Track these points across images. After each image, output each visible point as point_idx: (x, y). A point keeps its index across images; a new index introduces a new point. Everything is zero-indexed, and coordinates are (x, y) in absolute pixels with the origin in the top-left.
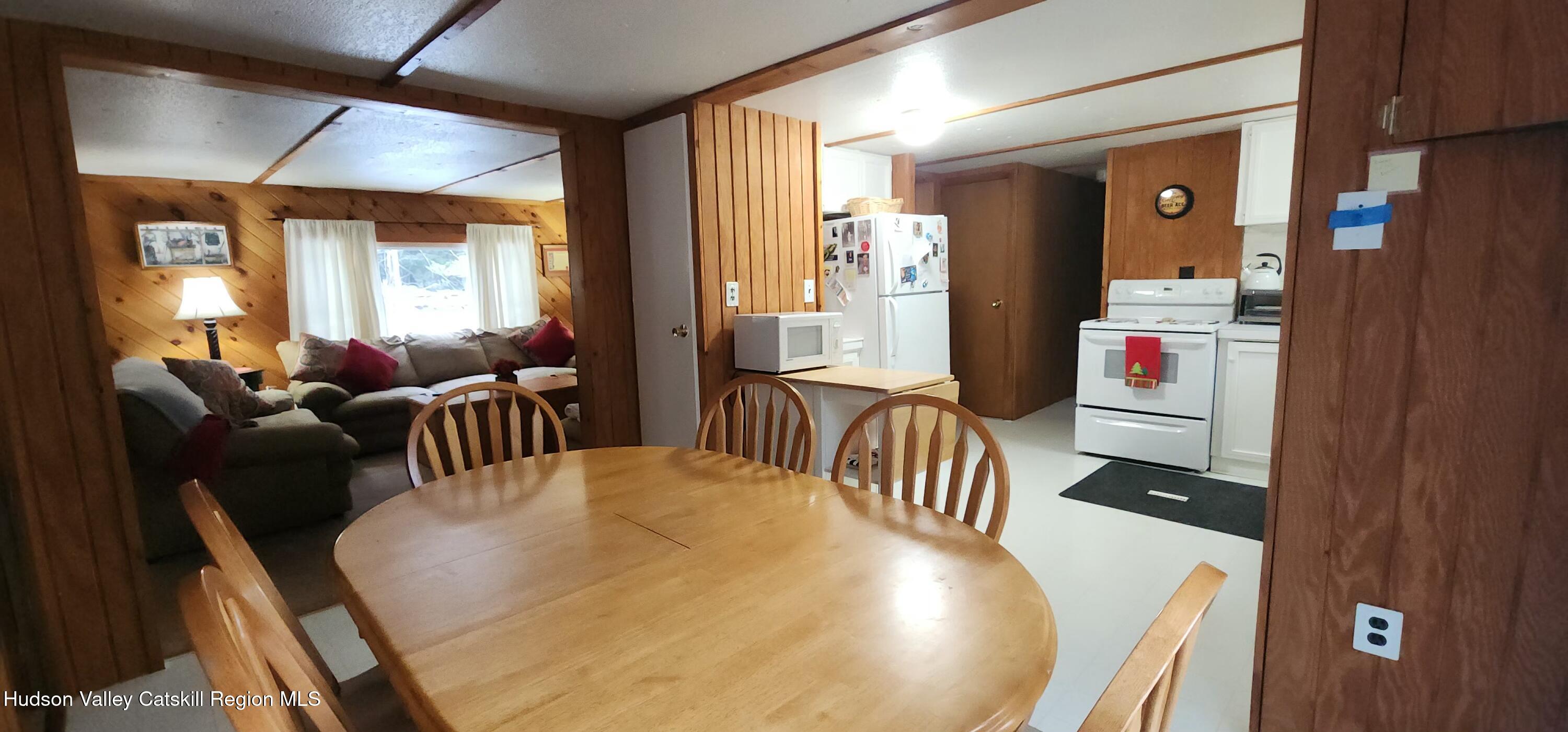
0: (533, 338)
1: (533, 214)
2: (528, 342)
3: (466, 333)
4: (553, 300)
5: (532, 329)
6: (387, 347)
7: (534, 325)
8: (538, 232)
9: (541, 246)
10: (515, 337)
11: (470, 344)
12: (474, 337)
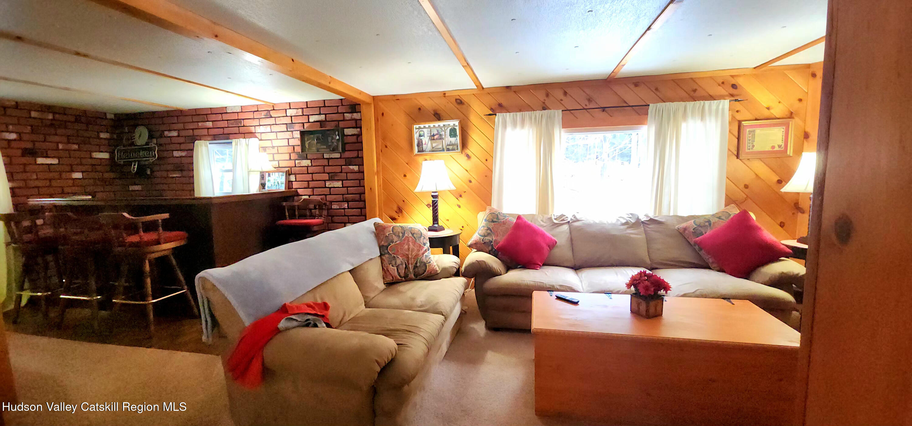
0: (709, 232)
1: (734, 86)
2: (701, 237)
3: (630, 218)
4: (746, 187)
5: (709, 221)
6: (553, 225)
7: (713, 215)
8: (738, 106)
9: (740, 122)
10: (685, 229)
11: (629, 231)
12: (638, 223)
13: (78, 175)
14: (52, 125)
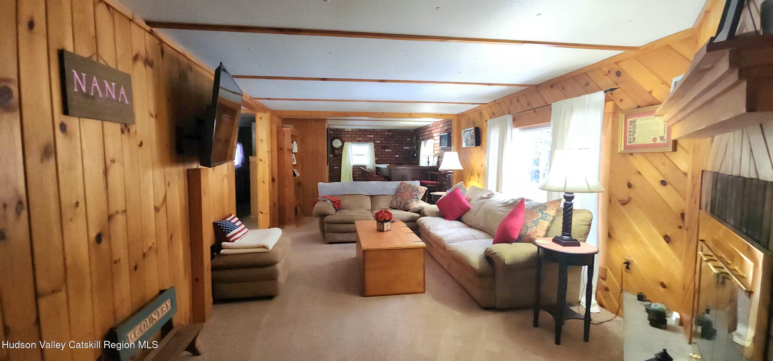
1: (619, 73)
8: (622, 94)
13: (397, 156)
14: (391, 137)
